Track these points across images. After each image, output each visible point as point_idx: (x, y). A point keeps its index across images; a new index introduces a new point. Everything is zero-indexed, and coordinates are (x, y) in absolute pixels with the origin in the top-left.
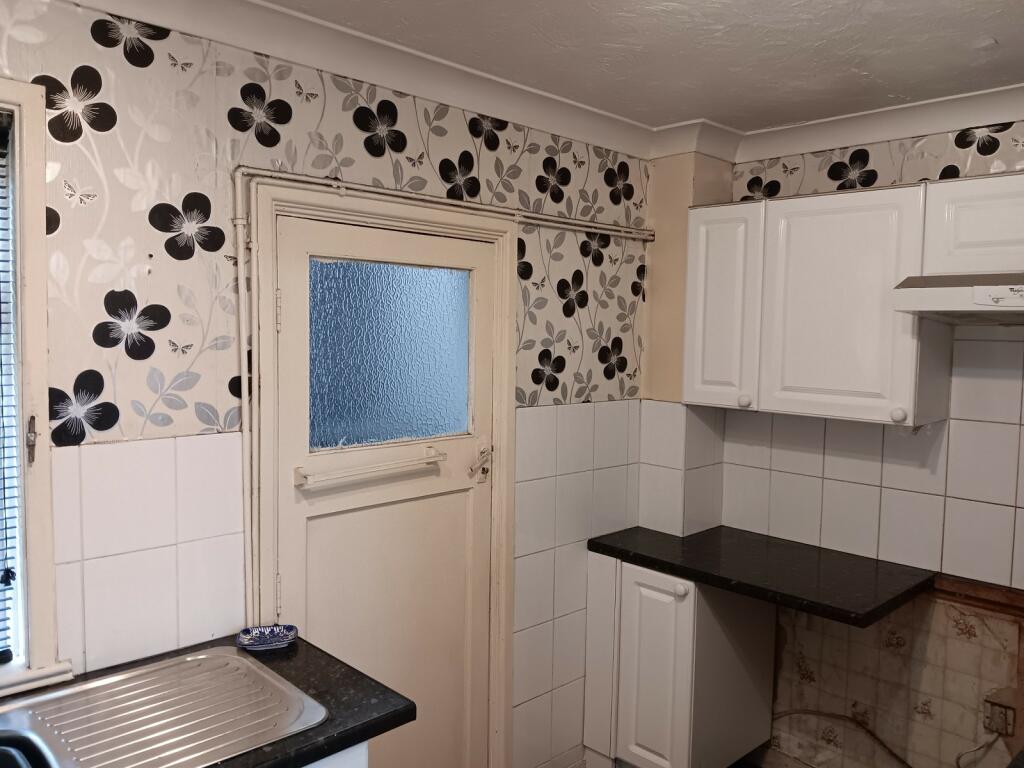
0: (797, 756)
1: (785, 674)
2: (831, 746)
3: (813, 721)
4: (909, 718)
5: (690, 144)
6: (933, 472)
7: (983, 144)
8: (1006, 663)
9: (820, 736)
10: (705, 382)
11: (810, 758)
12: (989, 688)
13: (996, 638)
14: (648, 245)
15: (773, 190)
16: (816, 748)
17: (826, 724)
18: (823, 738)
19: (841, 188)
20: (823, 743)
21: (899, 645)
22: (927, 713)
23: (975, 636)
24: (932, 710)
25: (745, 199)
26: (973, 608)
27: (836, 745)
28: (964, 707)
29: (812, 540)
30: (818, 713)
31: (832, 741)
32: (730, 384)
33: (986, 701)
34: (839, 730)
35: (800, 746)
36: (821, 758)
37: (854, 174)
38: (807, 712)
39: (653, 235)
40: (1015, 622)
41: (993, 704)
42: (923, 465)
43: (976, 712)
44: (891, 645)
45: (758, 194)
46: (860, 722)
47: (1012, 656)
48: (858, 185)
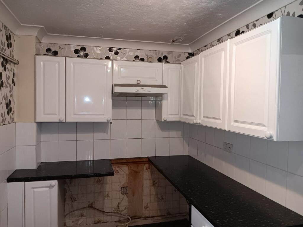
0: (72, 225)
1: (67, 202)
2: (83, 217)
3: (76, 212)
4: (104, 200)
5: (35, 33)
6: (107, 134)
7: (115, 52)
8: (125, 177)
9: (79, 216)
10: (45, 114)
11: (77, 224)
12: (122, 184)
13: (123, 171)
14: (16, 65)
15: (55, 53)
16: (78, 220)
17: (80, 212)
18: (80, 216)
19: (78, 56)
20: (80, 217)
21: (100, 181)
22: (108, 197)
23: (118, 172)
24: (109, 195)
25: (45, 54)
26: (117, 166)
27: (84, 216)
28: (117, 191)
29: (74, 159)
30: (78, 210)
31: (82, 216)
32: (55, 114)
33: (122, 187)
34: (85, 211)
35: (73, 222)
36: (80, 222)
37: (82, 53)
38: (74, 211)
39: (18, 62)
40: (127, 166)
41: (123, 187)
42: (104, 132)
43: (119, 191)
44: (98, 182)
45: (50, 54)
46: (91, 207)
47: (127, 174)
48: (83, 57)
